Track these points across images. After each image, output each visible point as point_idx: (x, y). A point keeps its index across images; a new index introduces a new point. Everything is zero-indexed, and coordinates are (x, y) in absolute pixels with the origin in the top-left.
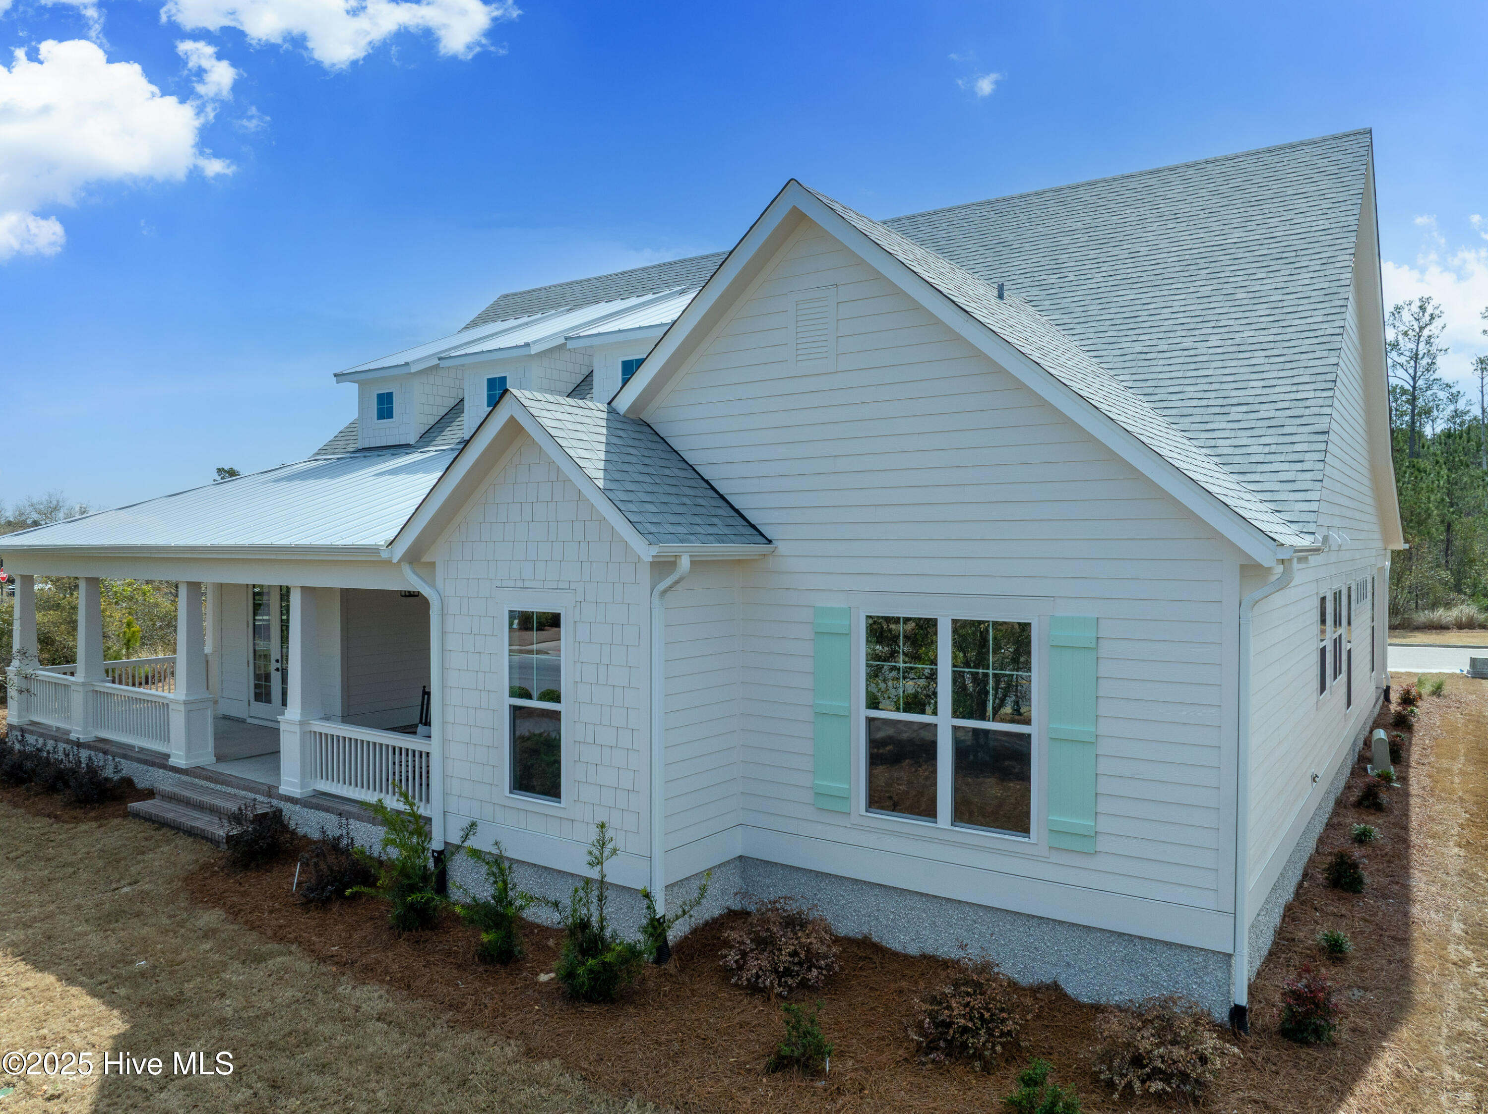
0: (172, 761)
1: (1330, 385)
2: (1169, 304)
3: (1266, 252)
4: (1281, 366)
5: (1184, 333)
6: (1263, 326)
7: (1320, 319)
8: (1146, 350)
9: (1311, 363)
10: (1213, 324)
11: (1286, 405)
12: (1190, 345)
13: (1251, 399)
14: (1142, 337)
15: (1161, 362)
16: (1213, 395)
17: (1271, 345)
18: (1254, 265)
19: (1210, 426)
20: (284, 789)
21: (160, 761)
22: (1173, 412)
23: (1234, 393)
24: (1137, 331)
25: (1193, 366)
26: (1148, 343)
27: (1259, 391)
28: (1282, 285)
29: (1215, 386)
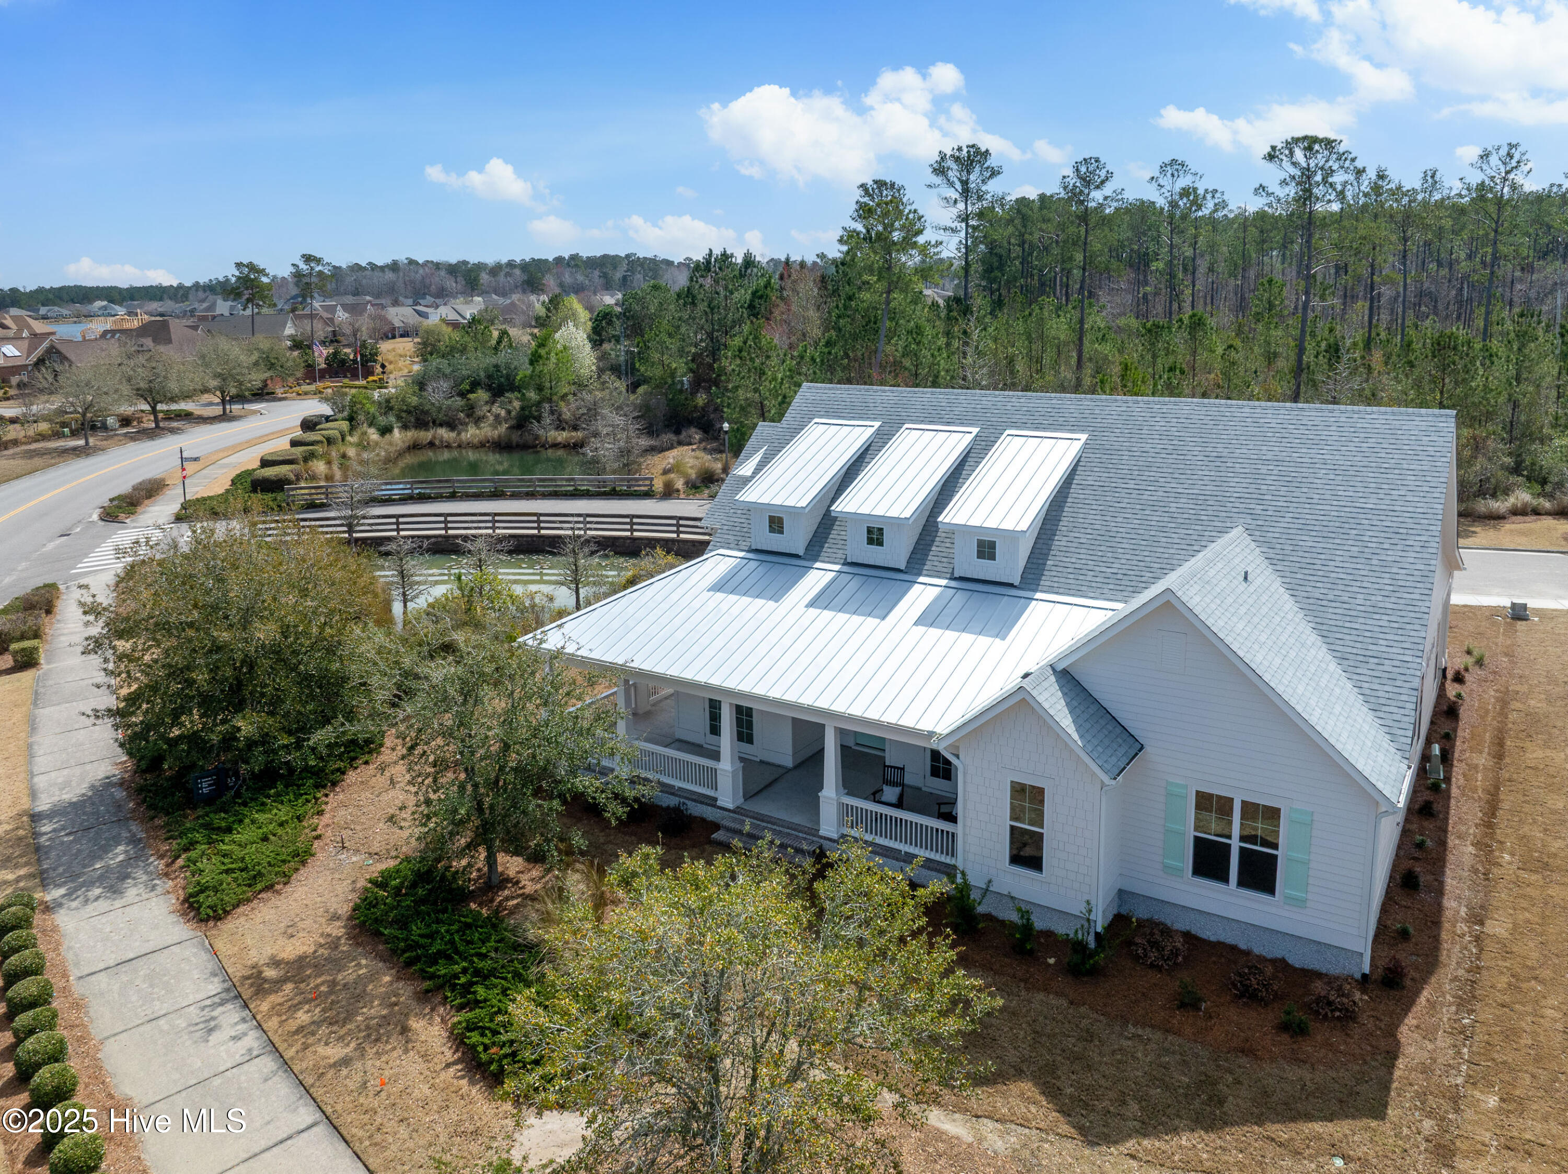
0: (719, 803)
1: (1420, 654)
2: (1333, 557)
3: (1389, 524)
4: (1395, 631)
5: (1342, 588)
6: (1386, 593)
7: (1418, 597)
8: (1321, 597)
9: (1412, 633)
10: (1359, 584)
11: (1398, 663)
12: (1346, 599)
13: (1379, 655)
14: (1318, 585)
15: (1331, 610)
16: (1358, 645)
17: (1390, 612)
18: (1383, 535)
19: (1358, 671)
20: (822, 832)
21: (712, 802)
22: (1339, 654)
23: (1371, 647)
24: (1315, 578)
25: (1348, 619)
26: (1322, 591)
27: (1384, 649)
28: (1398, 559)
29: (1360, 639)
